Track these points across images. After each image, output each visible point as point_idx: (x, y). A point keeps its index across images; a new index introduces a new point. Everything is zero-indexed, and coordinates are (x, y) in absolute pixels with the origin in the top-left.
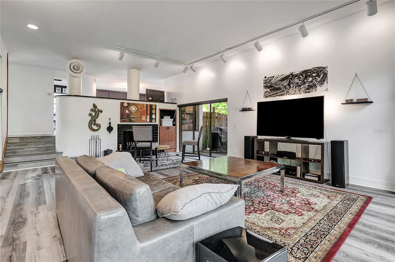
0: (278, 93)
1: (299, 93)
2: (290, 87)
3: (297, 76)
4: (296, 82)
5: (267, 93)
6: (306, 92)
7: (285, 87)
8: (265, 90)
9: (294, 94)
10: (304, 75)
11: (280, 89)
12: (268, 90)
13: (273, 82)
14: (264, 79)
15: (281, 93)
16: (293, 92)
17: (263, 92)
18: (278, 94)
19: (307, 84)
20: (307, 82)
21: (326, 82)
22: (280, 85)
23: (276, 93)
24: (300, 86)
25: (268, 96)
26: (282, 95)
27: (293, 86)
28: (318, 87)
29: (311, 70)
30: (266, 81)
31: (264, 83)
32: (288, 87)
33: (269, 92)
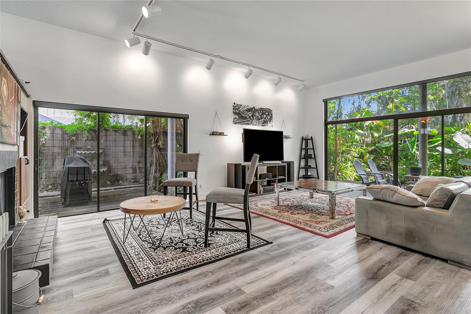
0: (245, 121)
1: (259, 125)
2: (253, 119)
3: (257, 111)
4: (257, 116)
5: (236, 119)
6: (262, 126)
7: (250, 117)
8: (235, 116)
9: (255, 125)
10: (262, 112)
11: (246, 118)
12: (237, 117)
13: (241, 110)
14: (234, 105)
15: (247, 123)
16: (255, 124)
17: (233, 118)
18: (245, 123)
19: (263, 120)
20: (263, 117)
21: (272, 120)
22: (246, 115)
23: (243, 122)
24: (259, 120)
25: (236, 123)
26: (247, 124)
27: (255, 118)
28: (269, 123)
29: (265, 109)
30: (235, 107)
31: (233, 109)
32: (251, 118)
33: (238, 119)
